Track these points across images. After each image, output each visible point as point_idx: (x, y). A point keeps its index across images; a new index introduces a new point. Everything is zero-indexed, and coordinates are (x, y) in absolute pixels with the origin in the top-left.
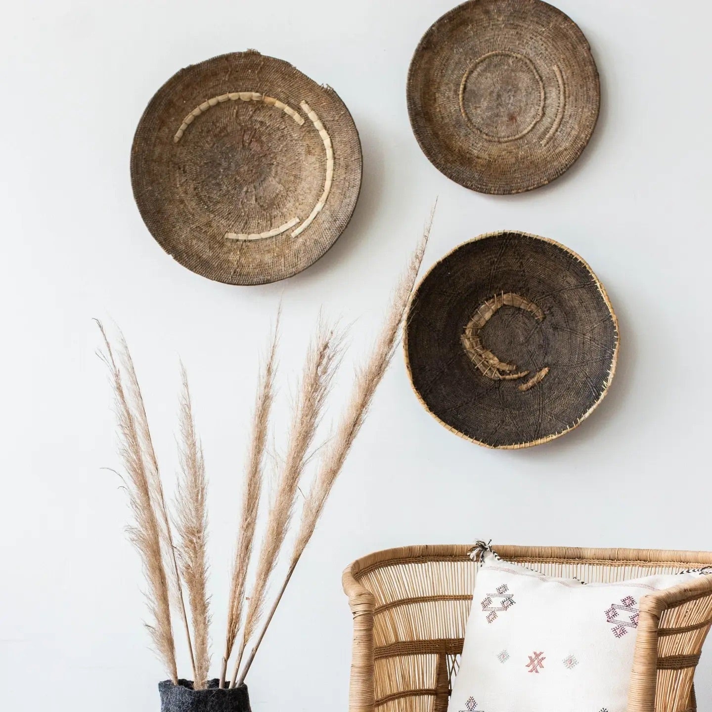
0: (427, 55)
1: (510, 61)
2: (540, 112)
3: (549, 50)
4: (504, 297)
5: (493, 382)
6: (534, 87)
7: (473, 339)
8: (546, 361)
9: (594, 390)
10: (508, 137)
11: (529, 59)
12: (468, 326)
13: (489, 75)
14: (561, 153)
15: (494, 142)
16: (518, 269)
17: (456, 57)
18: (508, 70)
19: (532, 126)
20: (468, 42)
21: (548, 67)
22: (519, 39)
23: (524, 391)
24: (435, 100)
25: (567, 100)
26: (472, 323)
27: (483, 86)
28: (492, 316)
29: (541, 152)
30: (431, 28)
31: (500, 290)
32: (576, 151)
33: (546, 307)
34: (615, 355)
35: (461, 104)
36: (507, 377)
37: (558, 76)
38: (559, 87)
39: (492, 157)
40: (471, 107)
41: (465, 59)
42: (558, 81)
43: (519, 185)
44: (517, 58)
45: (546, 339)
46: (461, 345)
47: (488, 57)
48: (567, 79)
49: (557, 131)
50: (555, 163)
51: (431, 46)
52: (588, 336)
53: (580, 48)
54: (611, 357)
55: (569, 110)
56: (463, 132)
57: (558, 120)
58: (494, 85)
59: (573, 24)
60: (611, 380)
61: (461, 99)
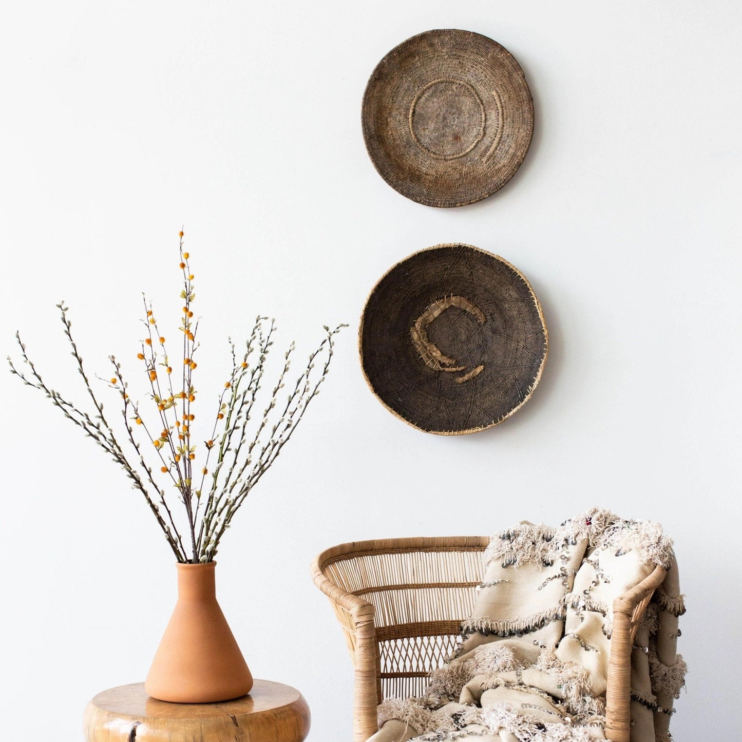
0: (379, 85)
1: (454, 87)
2: (482, 132)
3: (488, 77)
4: (453, 299)
5: (433, 372)
6: (476, 110)
7: (421, 332)
8: (482, 359)
9: (520, 393)
10: (453, 155)
11: (470, 85)
12: (418, 320)
13: (435, 100)
14: (500, 169)
15: (441, 160)
16: (468, 277)
17: (406, 85)
18: (452, 95)
19: (474, 144)
20: (416, 71)
21: (488, 92)
22: (461, 68)
23: (460, 384)
24: (387, 124)
25: (505, 121)
26: (422, 318)
27: (430, 110)
28: (440, 315)
29: (482, 168)
30: (382, 61)
31: (450, 292)
32: (513, 168)
33: (488, 313)
34: (542, 365)
35: (411, 126)
36: (447, 369)
37: (497, 100)
38: (497, 110)
39: (439, 173)
40: (420, 128)
41: (413, 87)
42: (496, 104)
43: (463, 198)
44: (460, 84)
45: (485, 341)
46: (410, 336)
47: (434, 84)
48: (505, 102)
49: (496, 149)
50: (495, 179)
51: (382, 76)
52: (522, 344)
53: (515, 75)
54: (539, 366)
55: (507, 131)
56: (412, 152)
57: (497, 140)
58: (440, 109)
59: (508, 54)
60: (536, 385)
61: (410, 122)
